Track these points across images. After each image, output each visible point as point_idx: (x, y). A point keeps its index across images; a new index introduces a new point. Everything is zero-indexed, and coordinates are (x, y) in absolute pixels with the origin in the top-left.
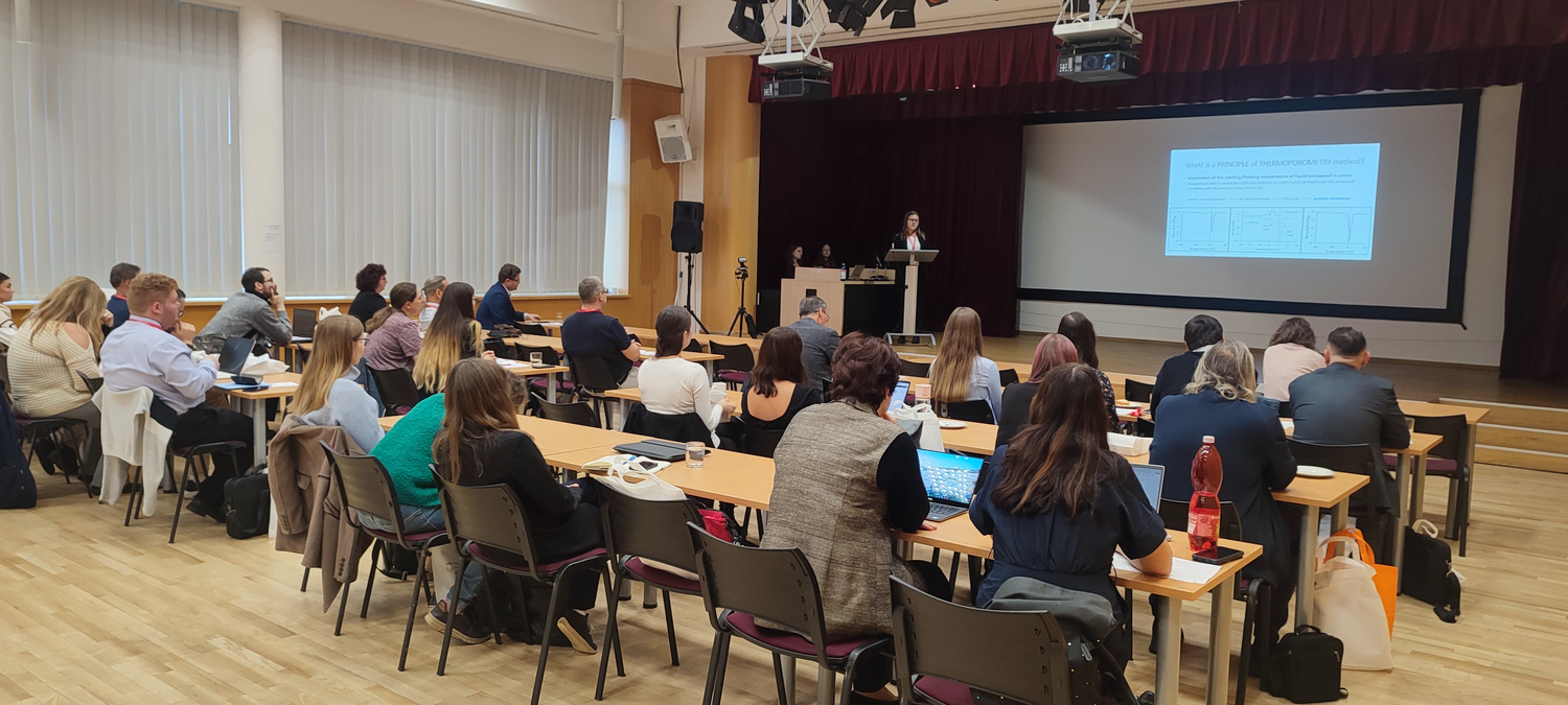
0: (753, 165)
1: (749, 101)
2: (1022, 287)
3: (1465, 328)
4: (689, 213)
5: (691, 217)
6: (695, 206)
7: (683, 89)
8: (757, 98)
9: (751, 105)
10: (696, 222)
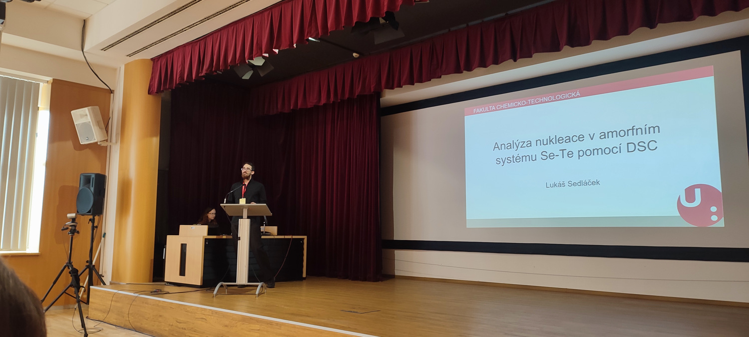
0: (155, 142)
1: (149, 93)
2: (395, 238)
4: (89, 182)
5: (90, 185)
6: (93, 176)
7: (113, 91)
8: (152, 91)
9: (150, 96)
10: (92, 189)
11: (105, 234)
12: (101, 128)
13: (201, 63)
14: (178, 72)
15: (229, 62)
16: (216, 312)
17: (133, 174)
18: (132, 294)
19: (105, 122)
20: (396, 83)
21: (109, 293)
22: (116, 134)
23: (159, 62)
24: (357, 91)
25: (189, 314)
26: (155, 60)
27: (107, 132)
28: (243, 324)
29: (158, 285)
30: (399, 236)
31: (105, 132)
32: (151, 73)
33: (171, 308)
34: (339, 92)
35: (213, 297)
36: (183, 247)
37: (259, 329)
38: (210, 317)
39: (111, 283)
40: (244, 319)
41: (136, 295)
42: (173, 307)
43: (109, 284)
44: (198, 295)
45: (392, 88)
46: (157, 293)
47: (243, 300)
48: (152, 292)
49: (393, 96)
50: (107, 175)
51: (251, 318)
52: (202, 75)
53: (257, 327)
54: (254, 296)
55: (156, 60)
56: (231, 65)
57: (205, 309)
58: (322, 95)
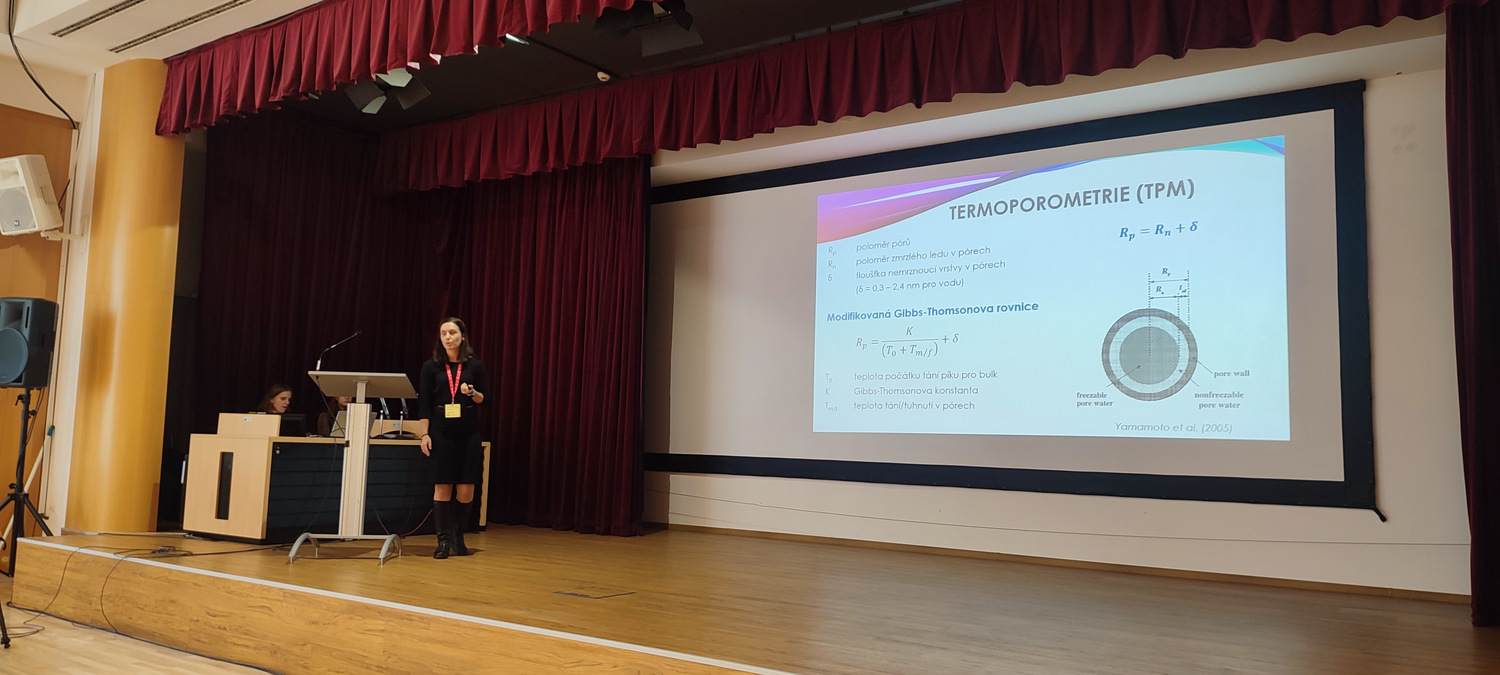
0: (169, 236)
1: (157, 133)
2: (672, 451)
3: (1383, 519)
4: (20, 317)
5: (21, 323)
6: (29, 304)
7: (78, 123)
8: (164, 129)
9: (160, 140)
10: (26, 332)
11: (53, 427)
12: (48, 202)
13: (274, 75)
14: (224, 91)
15: (335, 75)
16: (294, 594)
17: (118, 302)
18: (112, 556)
19: (59, 191)
20: (683, 139)
21: (60, 552)
22: (84, 217)
23: (183, 65)
24: (604, 151)
25: (236, 598)
26: (171, 62)
27: (62, 211)
28: (351, 618)
29: (168, 538)
30: (678, 446)
31: (59, 211)
32: (163, 91)
33: (195, 584)
34: (567, 150)
35: (289, 563)
36: (226, 460)
37: (383, 628)
38: (279, 604)
39: (64, 533)
40: (353, 609)
41: (119, 557)
42: (200, 583)
43: (60, 534)
44: (255, 559)
45: (675, 148)
46: (164, 553)
47: (352, 571)
48: (154, 552)
49: (677, 164)
50: (59, 302)
51: (367, 607)
52: (276, 99)
53: (379, 624)
54: (376, 562)
55: (176, 62)
56: (338, 83)
57: (269, 589)
58: (531, 154)
